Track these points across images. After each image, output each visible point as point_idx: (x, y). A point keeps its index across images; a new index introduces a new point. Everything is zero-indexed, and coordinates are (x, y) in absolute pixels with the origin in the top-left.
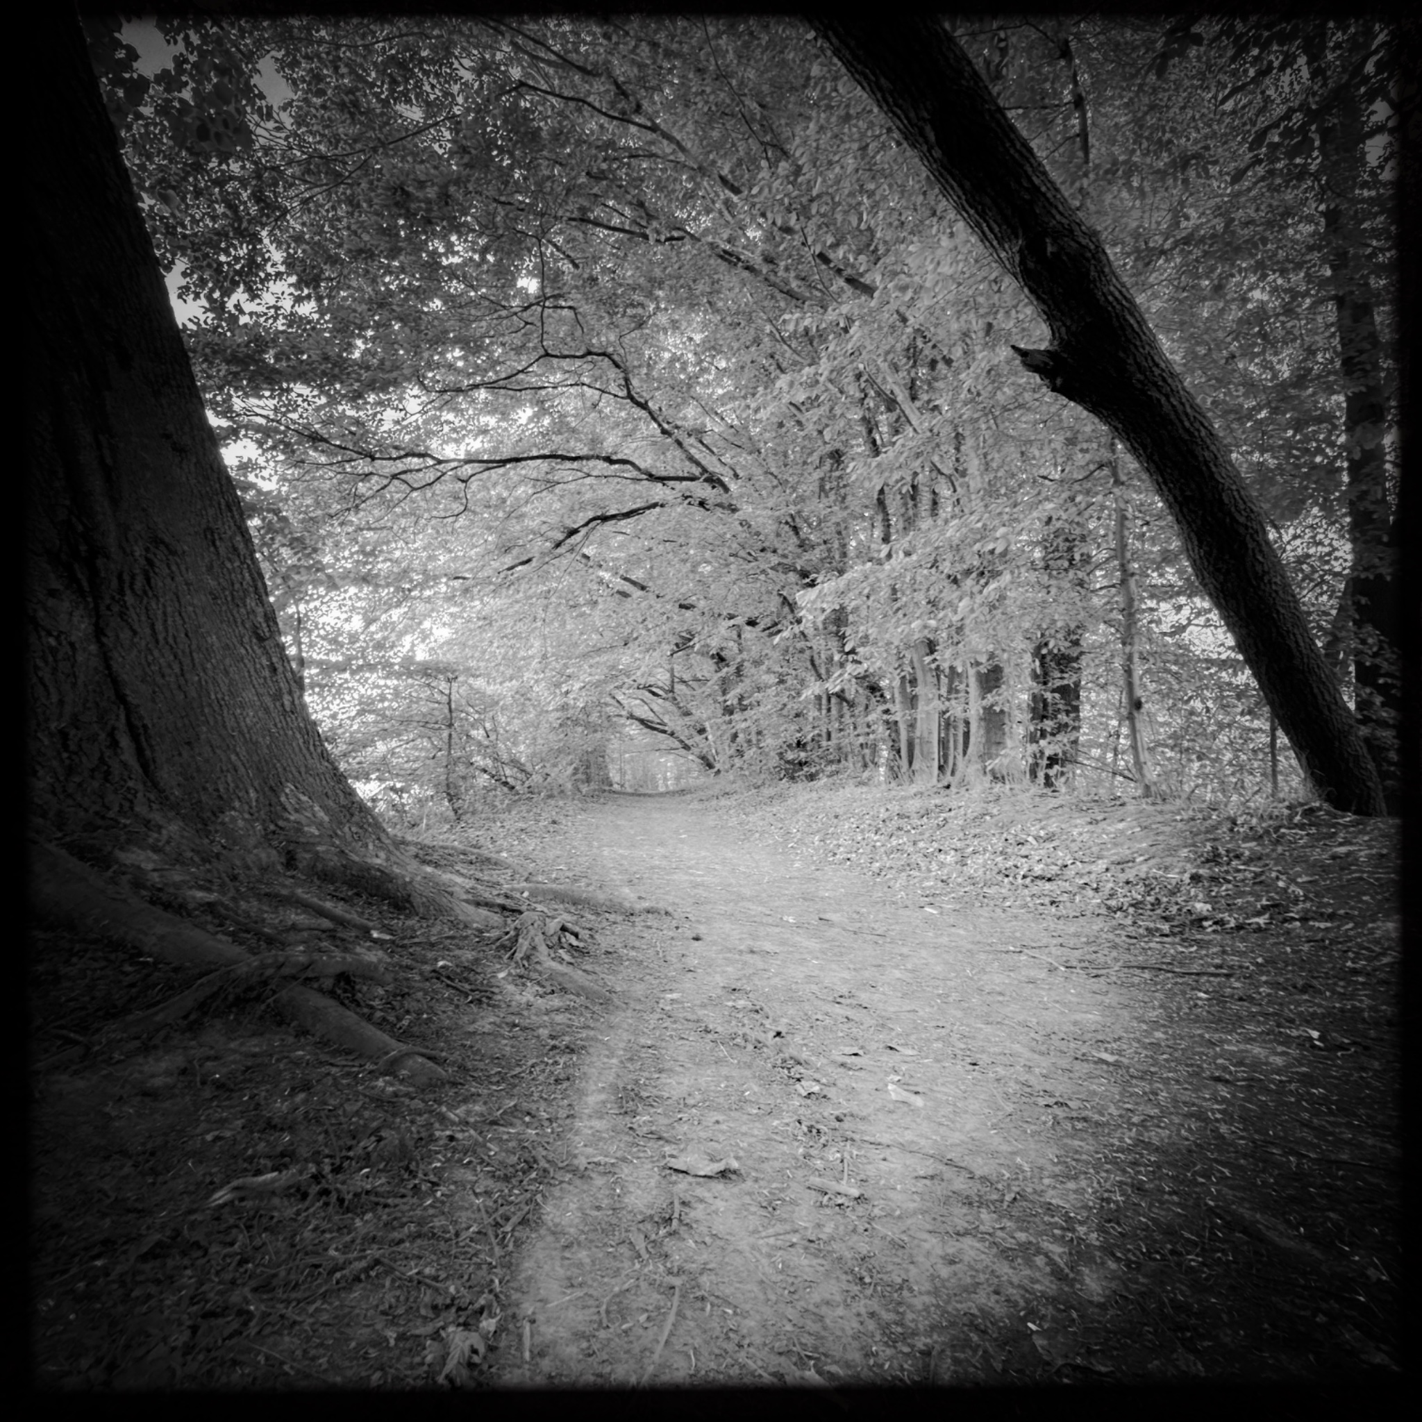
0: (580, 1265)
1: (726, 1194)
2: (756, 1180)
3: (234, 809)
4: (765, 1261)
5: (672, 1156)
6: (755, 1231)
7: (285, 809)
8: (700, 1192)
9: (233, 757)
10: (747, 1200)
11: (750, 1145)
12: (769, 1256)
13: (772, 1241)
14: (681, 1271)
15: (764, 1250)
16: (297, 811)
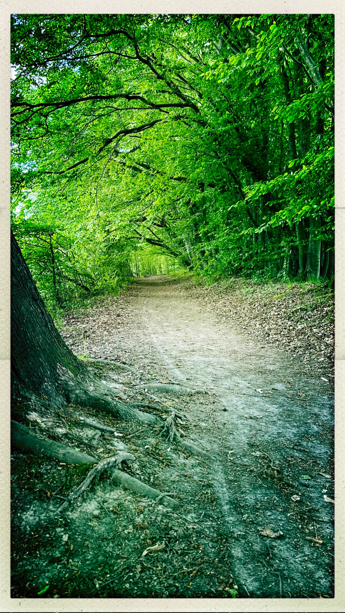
0: (250, 569)
1: (282, 544)
2: (289, 538)
3: (45, 382)
4: (300, 566)
5: (261, 531)
6: (294, 557)
7: (59, 376)
8: (274, 544)
9: (40, 359)
10: (288, 545)
11: (283, 524)
12: (301, 564)
13: (300, 559)
14: (278, 570)
15: (299, 562)
16: (63, 375)
